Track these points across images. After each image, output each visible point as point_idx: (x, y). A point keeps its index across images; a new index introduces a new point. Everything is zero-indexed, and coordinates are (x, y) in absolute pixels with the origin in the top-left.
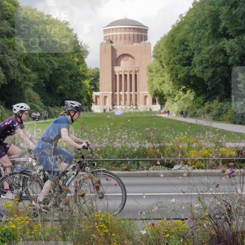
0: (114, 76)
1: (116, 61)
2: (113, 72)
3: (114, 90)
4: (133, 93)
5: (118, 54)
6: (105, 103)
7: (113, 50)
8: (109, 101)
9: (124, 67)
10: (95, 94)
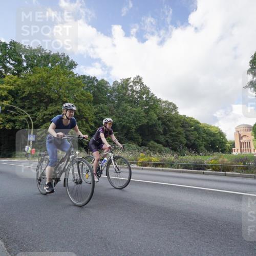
0: (240, 143)
1: (241, 138)
2: (240, 141)
3: (241, 147)
4: (249, 148)
5: (242, 135)
6: (238, 152)
7: (239, 135)
8: (239, 151)
9: (244, 140)
10: (233, 149)
